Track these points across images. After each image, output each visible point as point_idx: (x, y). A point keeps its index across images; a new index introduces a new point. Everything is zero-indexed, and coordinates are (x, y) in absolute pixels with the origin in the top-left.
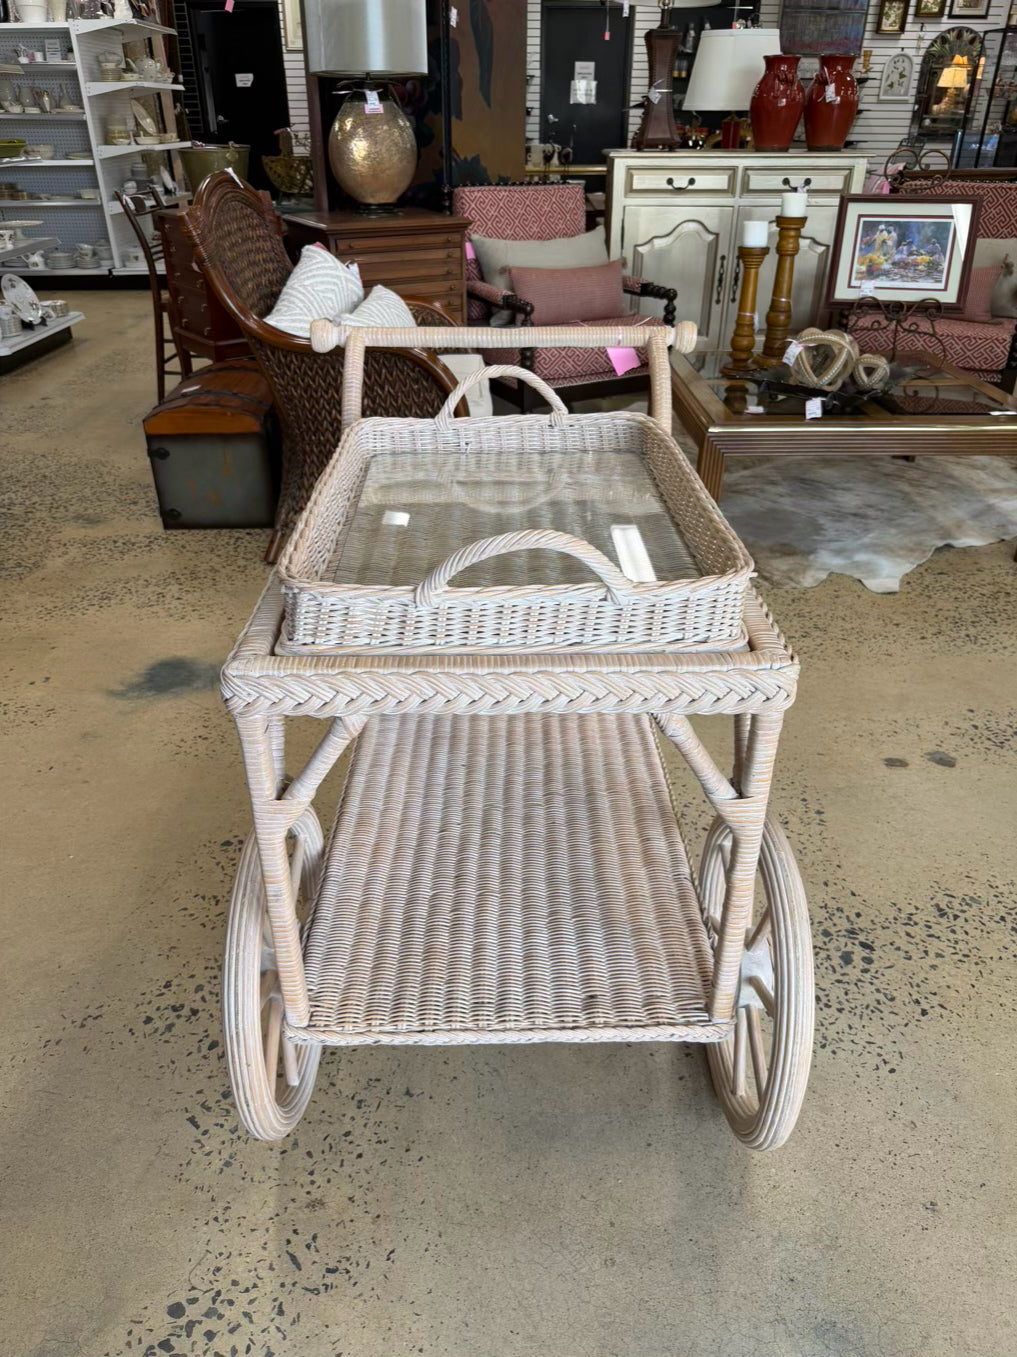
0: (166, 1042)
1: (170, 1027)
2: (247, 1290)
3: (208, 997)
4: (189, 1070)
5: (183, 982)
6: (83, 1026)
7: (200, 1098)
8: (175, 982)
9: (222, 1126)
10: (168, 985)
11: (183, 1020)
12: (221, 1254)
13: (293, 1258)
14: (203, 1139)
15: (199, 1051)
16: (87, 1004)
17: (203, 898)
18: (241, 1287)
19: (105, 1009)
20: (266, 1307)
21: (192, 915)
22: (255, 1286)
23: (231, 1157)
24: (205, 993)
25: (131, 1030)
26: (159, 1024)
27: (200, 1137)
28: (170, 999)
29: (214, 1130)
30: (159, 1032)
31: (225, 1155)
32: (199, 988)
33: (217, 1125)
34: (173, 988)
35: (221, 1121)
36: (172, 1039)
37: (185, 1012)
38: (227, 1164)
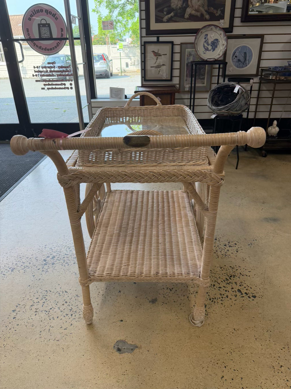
5: (233, 252)
8: (236, 252)
16: (254, 248)
19: (249, 247)
25: (238, 242)
28: (234, 248)
30: (231, 242)
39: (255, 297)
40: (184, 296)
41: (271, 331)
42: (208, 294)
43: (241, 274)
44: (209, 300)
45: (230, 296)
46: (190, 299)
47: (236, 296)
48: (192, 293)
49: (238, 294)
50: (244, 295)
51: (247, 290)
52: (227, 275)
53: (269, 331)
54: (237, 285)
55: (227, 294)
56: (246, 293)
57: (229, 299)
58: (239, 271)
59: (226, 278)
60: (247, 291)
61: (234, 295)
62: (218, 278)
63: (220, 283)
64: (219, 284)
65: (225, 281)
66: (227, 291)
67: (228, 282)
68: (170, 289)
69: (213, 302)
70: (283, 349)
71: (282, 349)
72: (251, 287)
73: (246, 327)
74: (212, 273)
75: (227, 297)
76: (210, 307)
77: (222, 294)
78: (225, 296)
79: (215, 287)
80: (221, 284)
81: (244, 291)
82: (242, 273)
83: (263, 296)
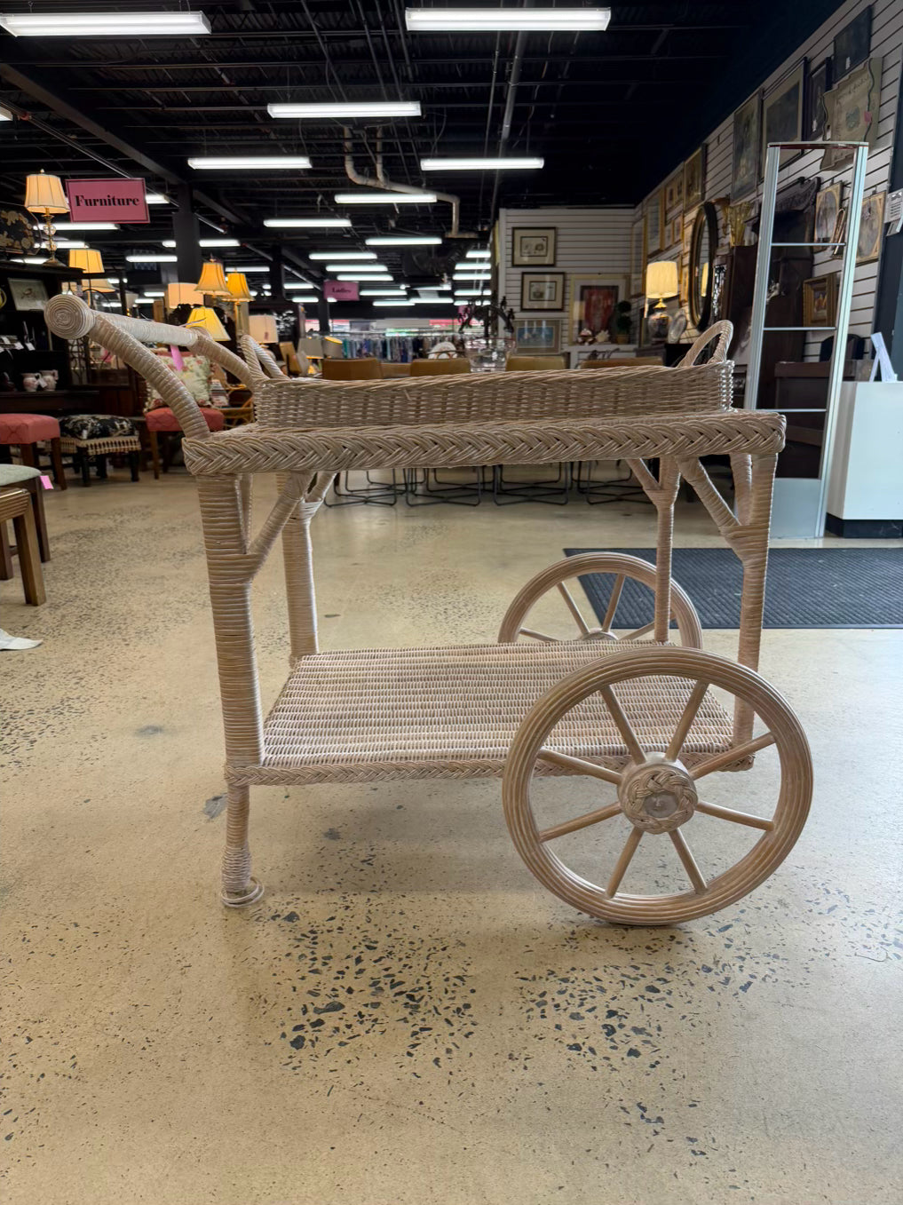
0: (659, 1029)
1: (637, 1030)
2: (869, 929)
3: (588, 1006)
4: (689, 1002)
5: (568, 1034)
6: (660, 1119)
7: (718, 988)
8: (572, 1042)
9: (741, 967)
10: (577, 1047)
11: (624, 1021)
12: (853, 947)
13: (830, 910)
14: (760, 977)
15: (664, 999)
16: (623, 1127)
17: (414, 1046)
18: (869, 932)
19: (624, 1104)
20: (872, 918)
21: (449, 1051)
22: (863, 925)
23: (769, 956)
24: (582, 1011)
25: (653, 1066)
26: (636, 1042)
27: (759, 979)
28: (599, 1040)
29: (747, 972)
30: (649, 1038)
31: (769, 960)
32: (575, 1016)
33: (742, 971)
34: (579, 1041)
35: (736, 968)
36: (654, 1025)
37: (614, 1022)
38: (776, 957)
39: (298, 1043)
40: (339, 883)
41: (144, 1049)
42: (336, 931)
43: (422, 1029)
44: (310, 929)
45: (314, 978)
46: (324, 893)
47: (314, 993)
48: (345, 898)
49: (321, 1002)
50: (315, 1018)
51: (337, 1029)
52: (421, 988)
53: (146, 1045)
54: (366, 1005)
55: (325, 972)
56: (320, 1022)
57: (305, 971)
58: (439, 1026)
59: (401, 983)
60: (331, 1029)
61: (317, 988)
62: (405, 961)
63: (379, 963)
64: (376, 961)
65: (390, 979)
66: (340, 976)
67: (381, 985)
68: (370, 860)
69: (299, 937)
70: (72, 1062)
71: (74, 1057)
72: (346, 1044)
73: (183, 994)
74: (433, 951)
75: (316, 971)
76: (283, 929)
77: (327, 961)
78: (318, 965)
79: (363, 948)
80: (374, 964)
81: (331, 1019)
82: (426, 1033)
83: (297, 1071)
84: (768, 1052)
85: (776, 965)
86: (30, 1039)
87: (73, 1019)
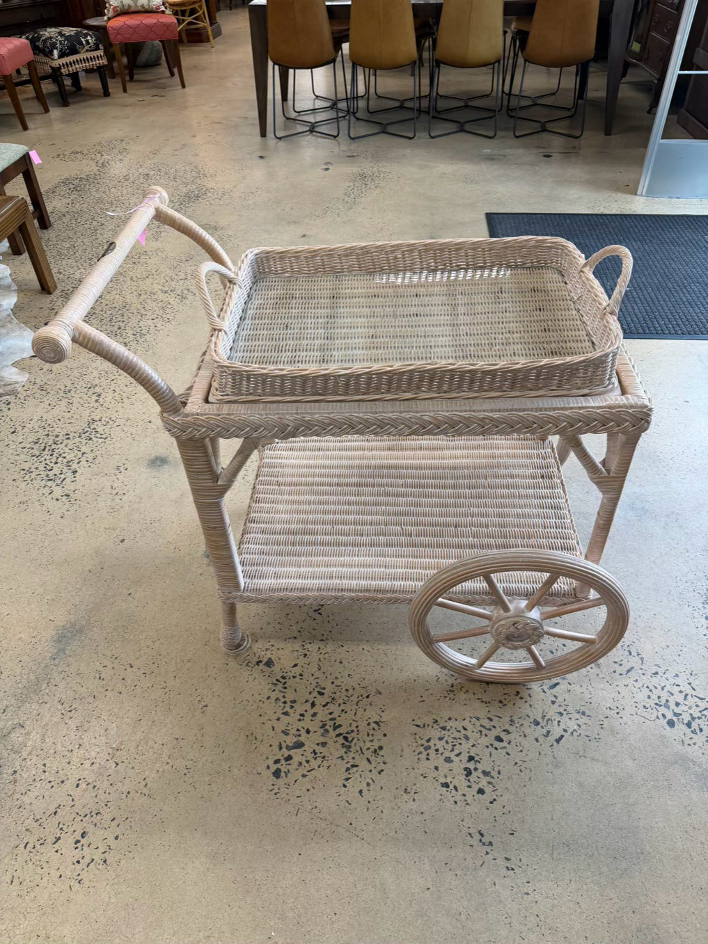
0: (499, 773)
1: (486, 773)
2: (651, 691)
3: (456, 752)
4: (521, 751)
5: (442, 774)
6: (490, 844)
7: (541, 739)
8: (443, 780)
9: (559, 721)
10: (446, 785)
11: (478, 765)
12: (636, 707)
13: (628, 671)
14: (570, 731)
15: (505, 748)
16: (468, 847)
17: (347, 779)
18: (650, 693)
19: (471, 831)
20: (655, 681)
21: (368, 784)
22: (648, 687)
23: (579, 712)
24: (452, 755)
25: (491, 803)
26: (483, 782)
27: (569, 733)
28: (460, 781)
29: (563, 726)
30: (491, 780)
31: (578, 716)
32: (448, 760)
33: (559, 725)
34: (448, 780)
35: (555, 723)
36: (496, 769)
37: (471, 765)
38: (583, 714)
39: (277, 774)
40: (299, 631)
41: (185, 774)
42: (298, 677)
43: (353, 766)
44: (282, 674)
45: (285, 719)
46: (290, 640)
47: (285, 733)
48: (303, 646)
49: (290, 740)
50: (286, 753)
51: (300, 764)
52: (352, 731)
53: (186, 771)
54: (318, 744)
55: (292, 714)
56: (289, 758)
57: (279, 714)
58: (363, 764)
59: (340, 726)
60: (296, 763)
61: (287, 728)
62: (343, 707)
63: (326, 708)
64: (324, 706)
65: (333, 722)
66: (302, 718)
67: (327, 727)
68: (320, 609)
69: (275, 682)
70: (144, 783)
71: (145, 779)
72: (306, 776)
73: (205, 730)
74: (360, 698)
75: (286, 714)
76: (264, 674)
77: (293, 705)
78: (287, 709)
79: (316, 694)
80: (323, 708)
81: (297, 755)
82: (355, 769)
83: (278, 796)
84: (564, 795)
85: (584, 720)
86: (117, 764)
87: (140, 748)
